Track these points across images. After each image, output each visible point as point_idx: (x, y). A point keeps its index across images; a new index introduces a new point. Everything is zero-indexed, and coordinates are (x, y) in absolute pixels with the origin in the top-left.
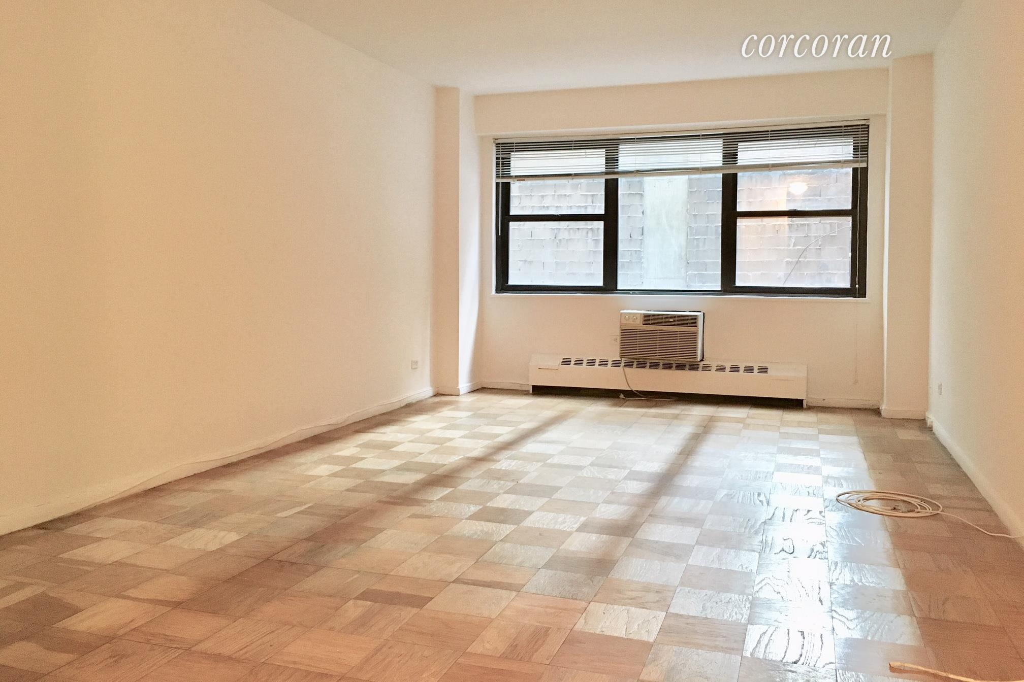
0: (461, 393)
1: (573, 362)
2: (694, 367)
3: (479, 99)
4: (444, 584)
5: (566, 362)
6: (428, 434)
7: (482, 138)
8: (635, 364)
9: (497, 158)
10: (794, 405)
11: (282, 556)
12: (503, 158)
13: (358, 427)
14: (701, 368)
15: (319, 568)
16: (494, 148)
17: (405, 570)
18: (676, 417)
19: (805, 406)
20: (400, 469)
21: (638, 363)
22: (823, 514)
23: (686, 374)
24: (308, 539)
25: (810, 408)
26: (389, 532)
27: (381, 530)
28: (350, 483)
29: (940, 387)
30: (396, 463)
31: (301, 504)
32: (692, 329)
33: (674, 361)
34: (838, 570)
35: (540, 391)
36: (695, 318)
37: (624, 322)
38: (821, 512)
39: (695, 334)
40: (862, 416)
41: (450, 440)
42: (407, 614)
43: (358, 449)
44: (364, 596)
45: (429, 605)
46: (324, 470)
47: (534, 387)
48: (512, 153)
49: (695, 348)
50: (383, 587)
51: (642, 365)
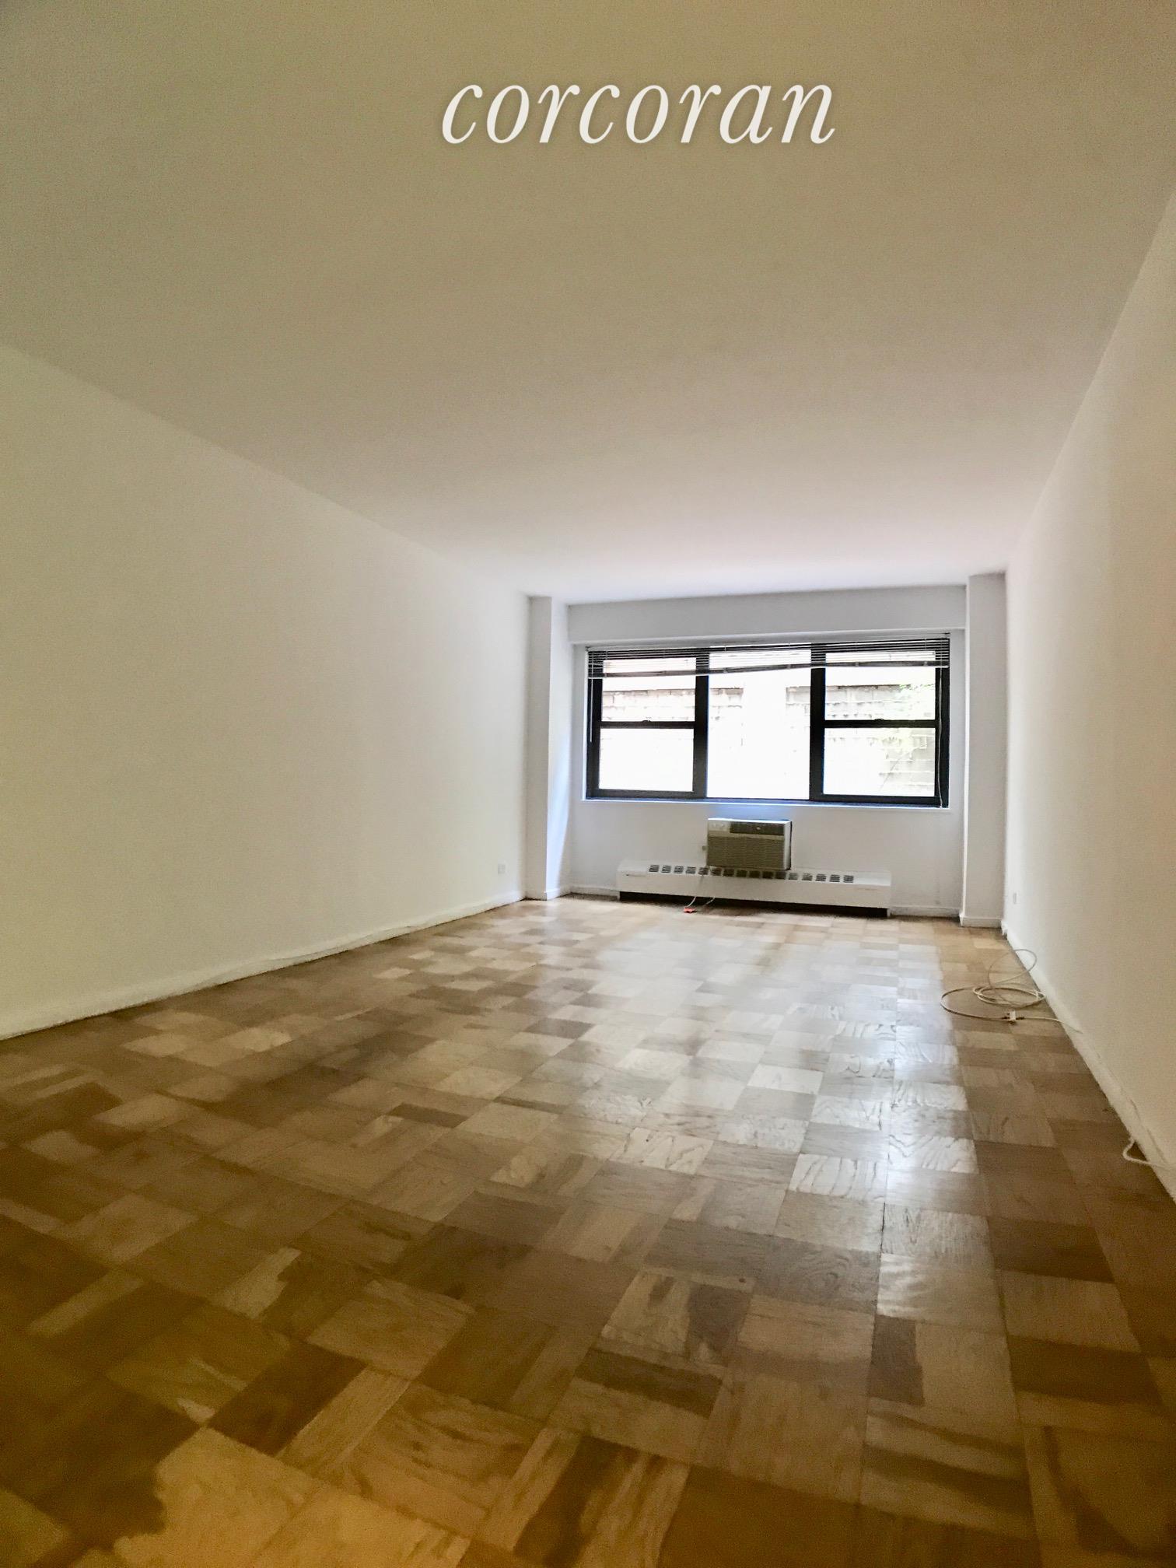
0: (548, 899)
1: (660, 869)
2: (780, 876)
3: (573, 610)
4: (483, 1102)
5: (654, 869)
6: (507, 940)
7: (575, 647)
8: (722, 872)
9: (590, 666)
10: (877, 914)
11: (328, 1064)
12: (594, 666)
13: (441, 929)
14: (788, 876)
15: (360, 1077)
16: (587, 657)
17: (444, 1087)
18: (760, 925)
19: (889, 914)
20: (466, 976)
21: (725, 871)
22: (894, 1028)
23: (774, 883)
24: (356, 1046)
25: (893, 917)
26: (440, 1043)
27: (432, 1040)
28: (413, 988)
29: (1015, 896)
30: (467, 968)
31: (357, 1009)
32: (778, 838)
33: (761, 870)
34: (901, 1091)
35: (627, 897)
36: (781, 827)
37: (711, 829)
38: (892, 1026)
39: (783, 841)
40: (941, 924)
41: (528, 945)
42: (437, 1133)
43: (433, 953)
44: (396, 1112)
45: (461, 1126)
46: (392, 974)
47: (622, 893)
48: (605, 661)
49: (782, 856)
50: (419, 1103)
51: (729, 874)
